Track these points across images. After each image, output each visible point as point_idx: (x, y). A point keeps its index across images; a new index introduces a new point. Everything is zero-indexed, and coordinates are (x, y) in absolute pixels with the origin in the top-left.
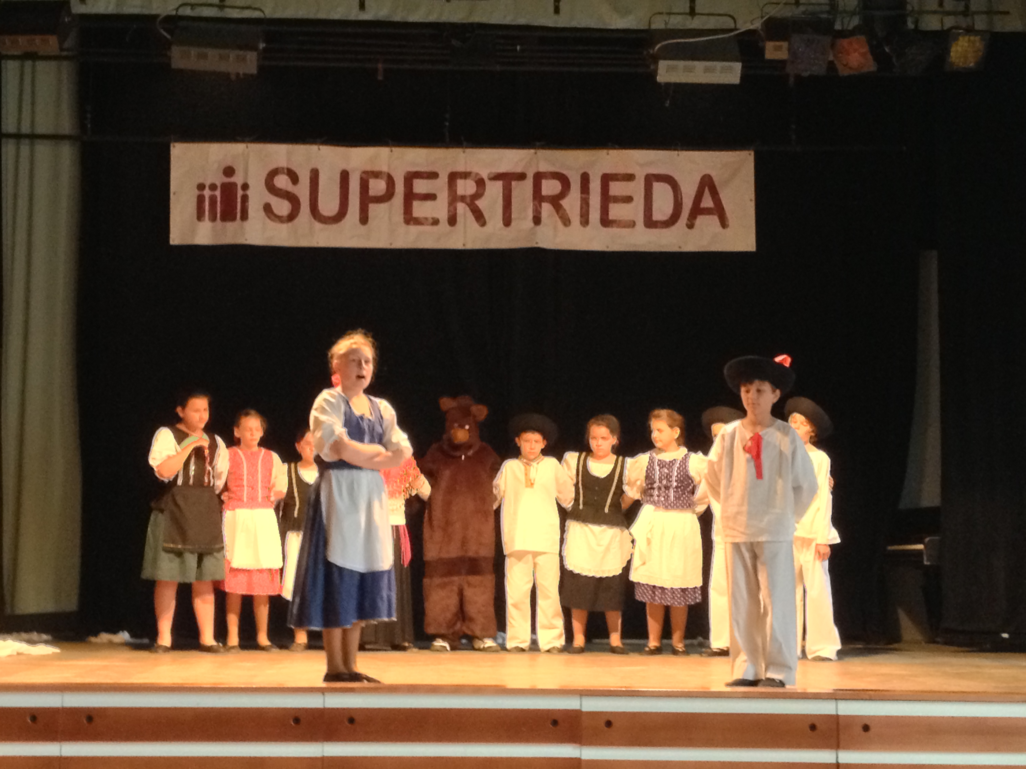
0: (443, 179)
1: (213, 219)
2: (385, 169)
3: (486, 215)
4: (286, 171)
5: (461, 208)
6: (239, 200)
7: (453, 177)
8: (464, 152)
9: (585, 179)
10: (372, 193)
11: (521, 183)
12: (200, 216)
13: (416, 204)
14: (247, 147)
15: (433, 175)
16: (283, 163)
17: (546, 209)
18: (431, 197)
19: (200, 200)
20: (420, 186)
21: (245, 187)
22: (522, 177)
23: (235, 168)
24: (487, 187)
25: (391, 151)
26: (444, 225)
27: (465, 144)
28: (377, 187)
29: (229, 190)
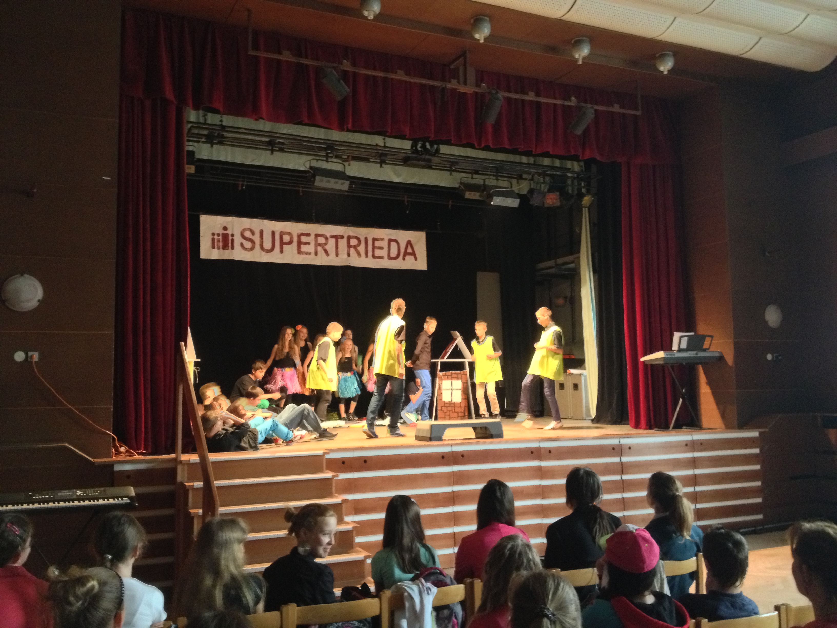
0: (313, 236)
1: (218, 248)
2: (289, 231)
3: (329, 252)
4: (249, 229)
5: (319, 249)
6: (230, 241)
7: (316, 236)
8: (320, 226)
9: (366, 239)
10: (284, 241)
11: (342, 240)
12: (213, 247)
13: (302, 246)
14: (233, 219)
15: (309, 235)
16: (248, 227)
17: (352, 250)
18: (307, 243)
19: (213, 240)
20: (304, 239)
21: (233, 235)
22: (342, 237)
23: (228, 227)
24: (329, 241)
25: (292, 224)
26: (313, 255)
27: (320, 222)
28: (286, 238)
29: (225, 237)
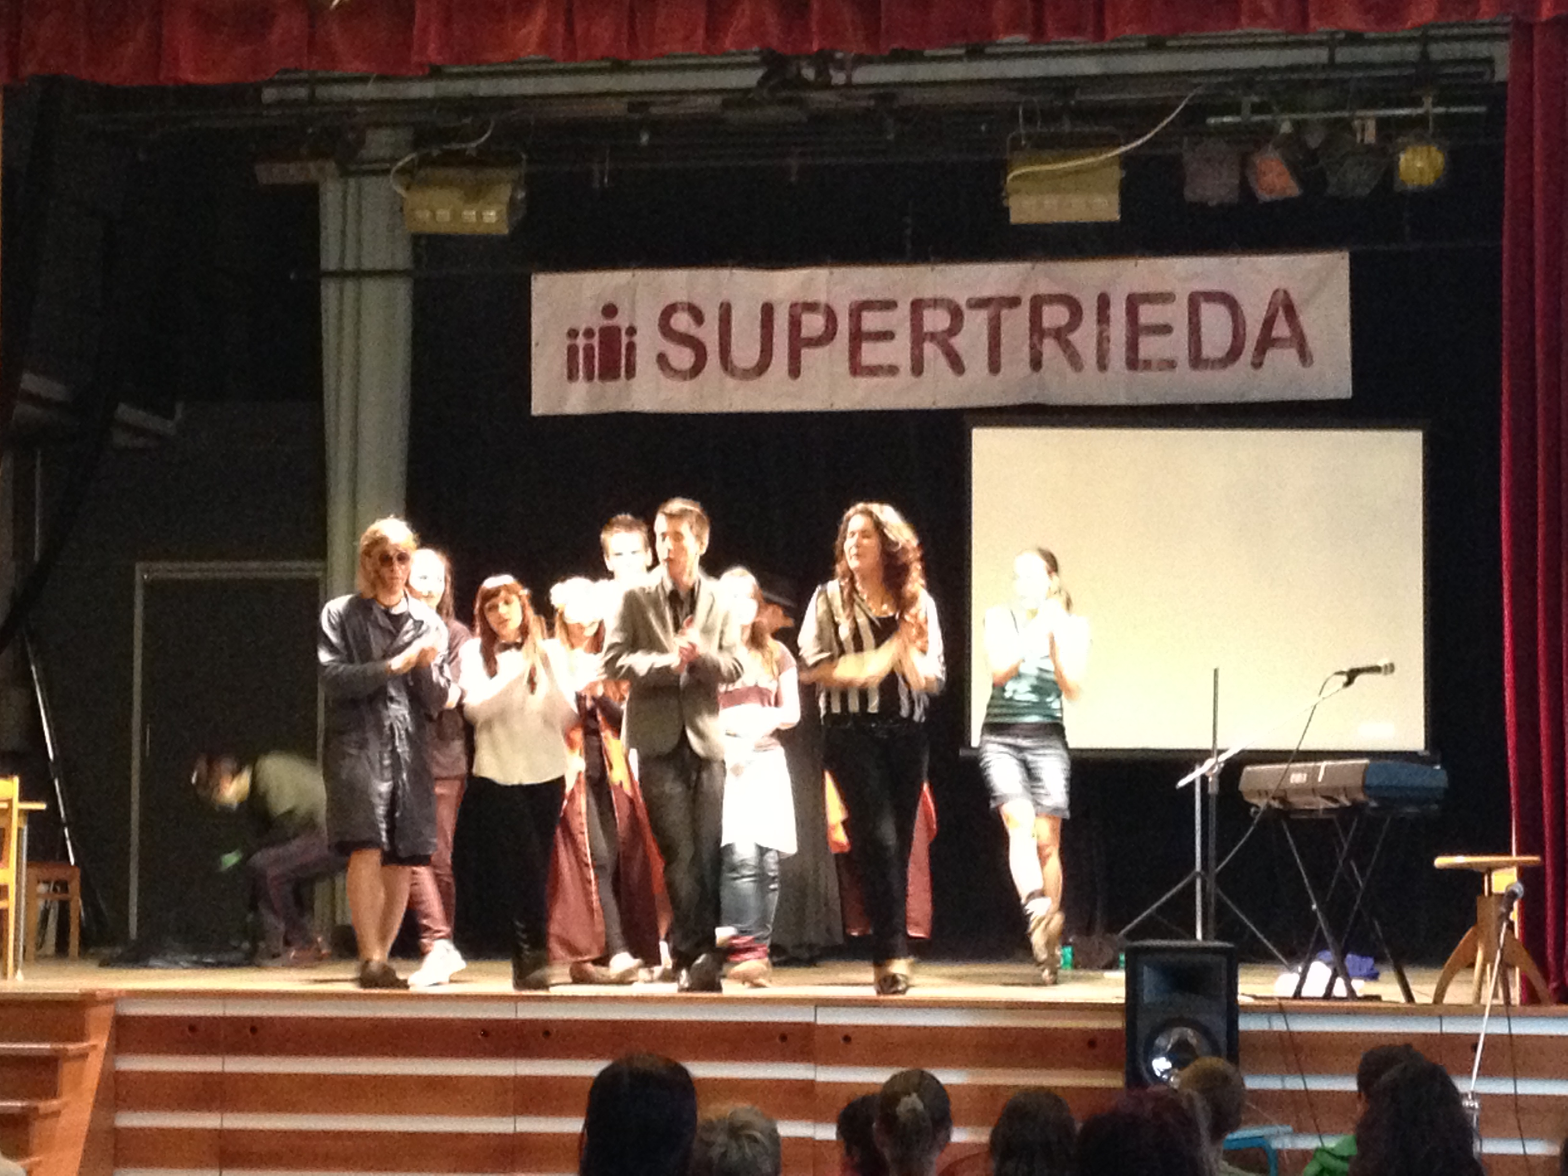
0: (904, 309)
1: (589, 377)
2: (822, 298)
3: (966, 360)
4: (686, 307)
5: (930, 349)
6: (623, 351)
7: (917, 306)
8: (932, 270)
9: (1103, 303)
10: (805, 333)
11: (1015, 311)
12: (572, 376)
13: (866, 347)
14: (634, 276)
15: (889, 305)
16: (681, 296)
17: (1049, 346)
18: (886, 336)
19: (572, 351)
20: (871, 321)
21: (632, 331)
22: (1014, 302)
23: (618, 306)
24: (966, 317)
25: (831, 273)
26: (905, 375)
27: (932, 259)
28: (813, 324)
29: (610, 336)
